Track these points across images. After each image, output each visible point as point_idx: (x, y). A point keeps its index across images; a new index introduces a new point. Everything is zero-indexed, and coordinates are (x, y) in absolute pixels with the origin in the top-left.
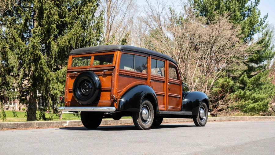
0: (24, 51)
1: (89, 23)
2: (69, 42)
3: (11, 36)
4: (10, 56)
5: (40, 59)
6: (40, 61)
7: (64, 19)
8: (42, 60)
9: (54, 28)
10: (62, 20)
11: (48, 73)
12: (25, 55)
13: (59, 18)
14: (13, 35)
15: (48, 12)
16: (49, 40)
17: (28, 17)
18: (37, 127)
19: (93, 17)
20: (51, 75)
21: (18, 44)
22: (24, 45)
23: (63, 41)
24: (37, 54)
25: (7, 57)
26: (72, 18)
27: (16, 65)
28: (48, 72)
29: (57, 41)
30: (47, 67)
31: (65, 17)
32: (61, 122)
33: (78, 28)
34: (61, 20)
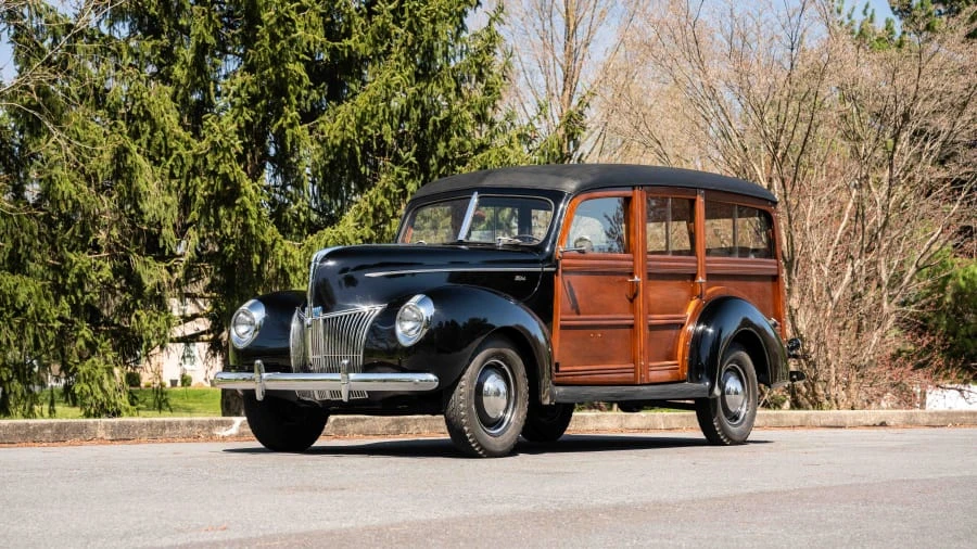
0: (190, 162)
1: (445, 54)
2: (359, 128)
3: (138, 109)
4: (147, 183)
5: (239, 194)
6: (238, 201)
7: (340, 41)
8: (245, 198)
9: (301, 77)
10: (336, 44)
11: (273, 246)
12: (194, 177)
13: (324, 39)
14: (144, 107)
15: (271, 17)
16: (280, 122)
17: (204, 40)
18: (110, 438)
19: (458, 32)
20: (286, 252)
21: (165, 138)
22: (189, 142)
23: (337, 123)
24: (225, 177)
25: (137, 188)
26: (374, 38)
27: (171, 216)
28: (274, 241)
29: (318, 124)
30: (271, 222)
31: (348, 34)
32: (210, 422)
33: (394, 75)
34: (335, 47)
